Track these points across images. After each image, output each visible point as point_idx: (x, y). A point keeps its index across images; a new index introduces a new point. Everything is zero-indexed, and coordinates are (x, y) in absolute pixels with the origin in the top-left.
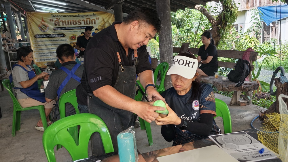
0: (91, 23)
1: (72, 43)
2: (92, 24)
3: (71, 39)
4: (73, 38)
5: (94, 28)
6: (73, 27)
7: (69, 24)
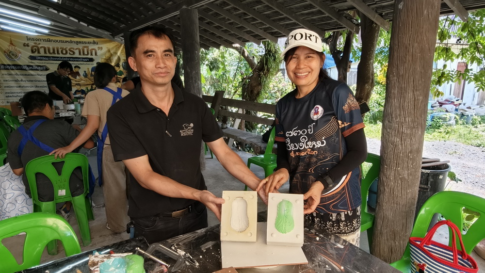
0: (90, 54)
6: (61, 57)
7: (56, 52)
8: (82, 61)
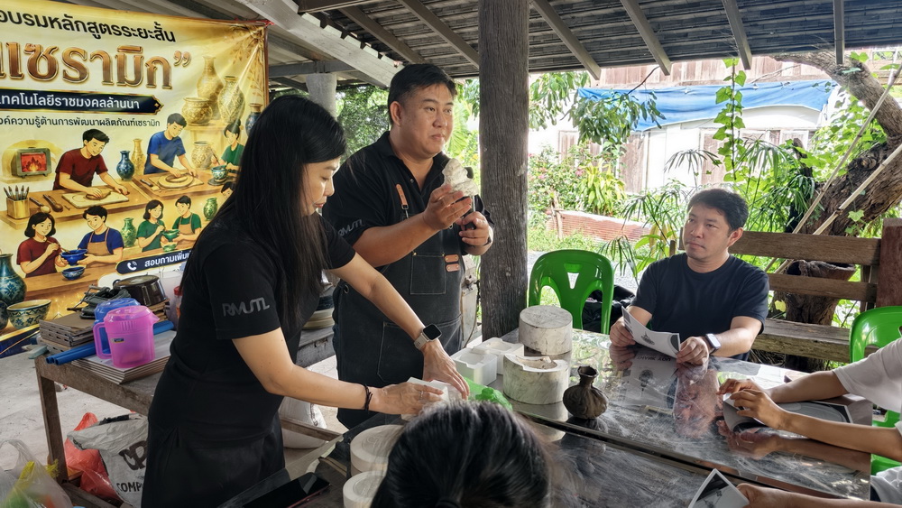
0: (145, 81)
1: (22, 198)
2: (151, 83)
3: (14, 173)
4: (26, 167)
6: (29, 93)
7: (6, 69)
8: (115, 109)
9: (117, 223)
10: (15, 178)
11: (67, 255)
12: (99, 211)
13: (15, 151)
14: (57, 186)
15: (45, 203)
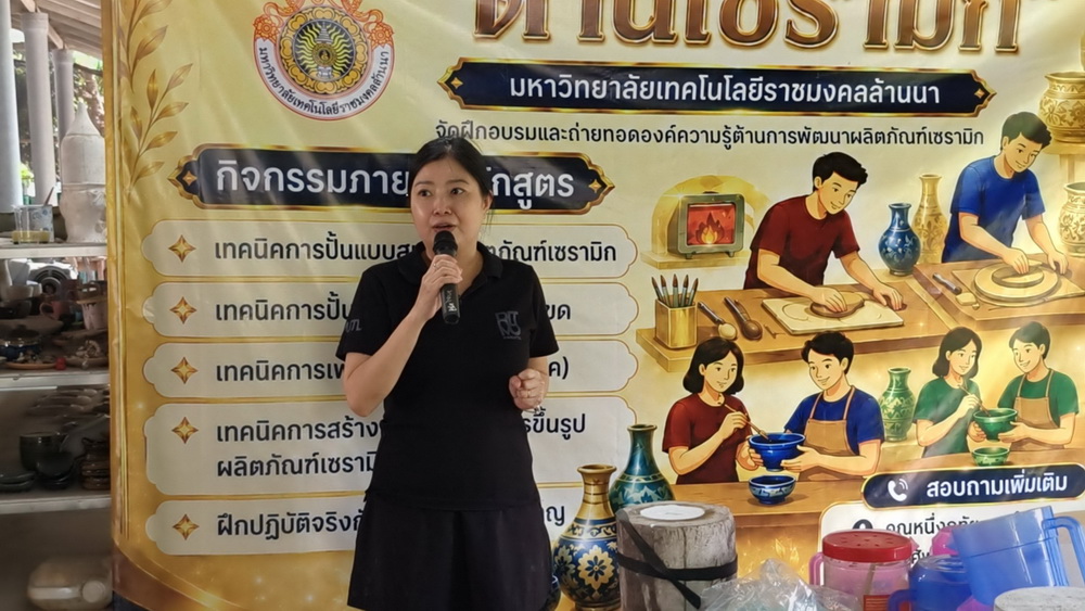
0: (958, 37)
1: (684, 302)
2: (971, 42)
3: (673, 250)
4: (694, 236)
5: (991, 104)
6: (716, 75)
7: (679, 24)
8: (887, 106)
9: (871, 379)
10: (672, 259)
11: (761, 443)
12: (834, 345)
13: (678, 198)
14: (753, 281)
15: (729, 316)
